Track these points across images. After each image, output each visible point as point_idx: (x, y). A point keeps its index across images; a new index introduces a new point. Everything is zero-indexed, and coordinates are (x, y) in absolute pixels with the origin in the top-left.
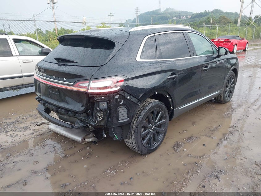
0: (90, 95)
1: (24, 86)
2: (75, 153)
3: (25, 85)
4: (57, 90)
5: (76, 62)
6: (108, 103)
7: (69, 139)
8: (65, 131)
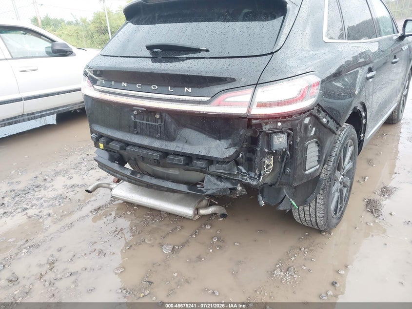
0: (254, 122)
1: (26, 117)
2: (188, 241)
3: (28, 115)
4: (157, 116)
5: (207, 51)
6: (289, 135)
7: (160, 211)
8: (143, 195)
